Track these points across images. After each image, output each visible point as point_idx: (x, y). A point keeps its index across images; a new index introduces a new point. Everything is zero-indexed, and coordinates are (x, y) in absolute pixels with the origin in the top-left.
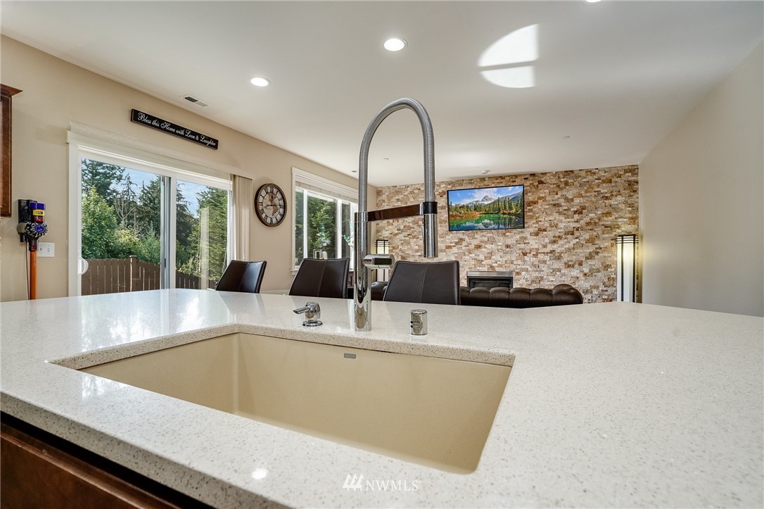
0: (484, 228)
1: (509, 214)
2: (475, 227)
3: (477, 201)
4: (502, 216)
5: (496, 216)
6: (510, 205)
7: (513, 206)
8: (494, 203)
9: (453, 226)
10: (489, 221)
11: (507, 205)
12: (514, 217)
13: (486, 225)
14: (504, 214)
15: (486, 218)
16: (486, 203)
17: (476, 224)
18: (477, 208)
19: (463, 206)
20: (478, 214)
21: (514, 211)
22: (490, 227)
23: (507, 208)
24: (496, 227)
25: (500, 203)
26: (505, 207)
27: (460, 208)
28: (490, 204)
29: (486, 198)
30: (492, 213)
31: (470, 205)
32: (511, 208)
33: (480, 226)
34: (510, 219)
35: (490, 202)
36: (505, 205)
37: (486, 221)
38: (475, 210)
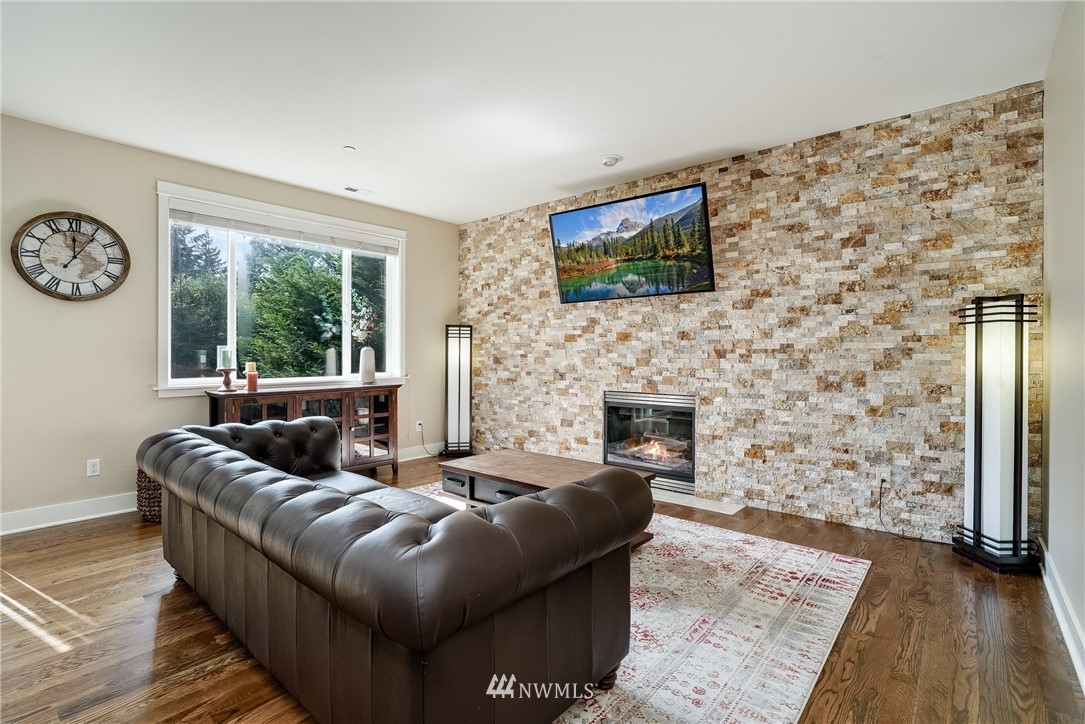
0: (627, 293)
1: (677, 257)
2: (609, 291)
3: (608, 233)
4: (662, 262)
5: (650, 263)
6: (677, 236)
7: (684, 238)
8: (641, 235)
9: (568, 291)
10: (636, 278)
11: (672, 238)
12: (687, 264)
13: (632, 288)
14: (666, 258)
15: (630, 271)
16: (626, 235)
17: (611, 287)
18: (607, 248)
19: (583, 247)
20: (612, 263)
21: (686, 249)
22: (641, 291)
23: (672, 242)
24: (653, 289)
25: (656, 234)
26: (667, 242)
27: (577, 250)
28: (634, 237)
29: (625, 225)
30: (640, 259)
31: (594, 244)
32: (679, 244)
33: (620, 288)
34: (681, 269)
35: (633, 233)
36: (665, 237)
37: (631, 277)
38: (606, 253)
